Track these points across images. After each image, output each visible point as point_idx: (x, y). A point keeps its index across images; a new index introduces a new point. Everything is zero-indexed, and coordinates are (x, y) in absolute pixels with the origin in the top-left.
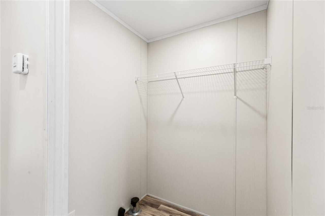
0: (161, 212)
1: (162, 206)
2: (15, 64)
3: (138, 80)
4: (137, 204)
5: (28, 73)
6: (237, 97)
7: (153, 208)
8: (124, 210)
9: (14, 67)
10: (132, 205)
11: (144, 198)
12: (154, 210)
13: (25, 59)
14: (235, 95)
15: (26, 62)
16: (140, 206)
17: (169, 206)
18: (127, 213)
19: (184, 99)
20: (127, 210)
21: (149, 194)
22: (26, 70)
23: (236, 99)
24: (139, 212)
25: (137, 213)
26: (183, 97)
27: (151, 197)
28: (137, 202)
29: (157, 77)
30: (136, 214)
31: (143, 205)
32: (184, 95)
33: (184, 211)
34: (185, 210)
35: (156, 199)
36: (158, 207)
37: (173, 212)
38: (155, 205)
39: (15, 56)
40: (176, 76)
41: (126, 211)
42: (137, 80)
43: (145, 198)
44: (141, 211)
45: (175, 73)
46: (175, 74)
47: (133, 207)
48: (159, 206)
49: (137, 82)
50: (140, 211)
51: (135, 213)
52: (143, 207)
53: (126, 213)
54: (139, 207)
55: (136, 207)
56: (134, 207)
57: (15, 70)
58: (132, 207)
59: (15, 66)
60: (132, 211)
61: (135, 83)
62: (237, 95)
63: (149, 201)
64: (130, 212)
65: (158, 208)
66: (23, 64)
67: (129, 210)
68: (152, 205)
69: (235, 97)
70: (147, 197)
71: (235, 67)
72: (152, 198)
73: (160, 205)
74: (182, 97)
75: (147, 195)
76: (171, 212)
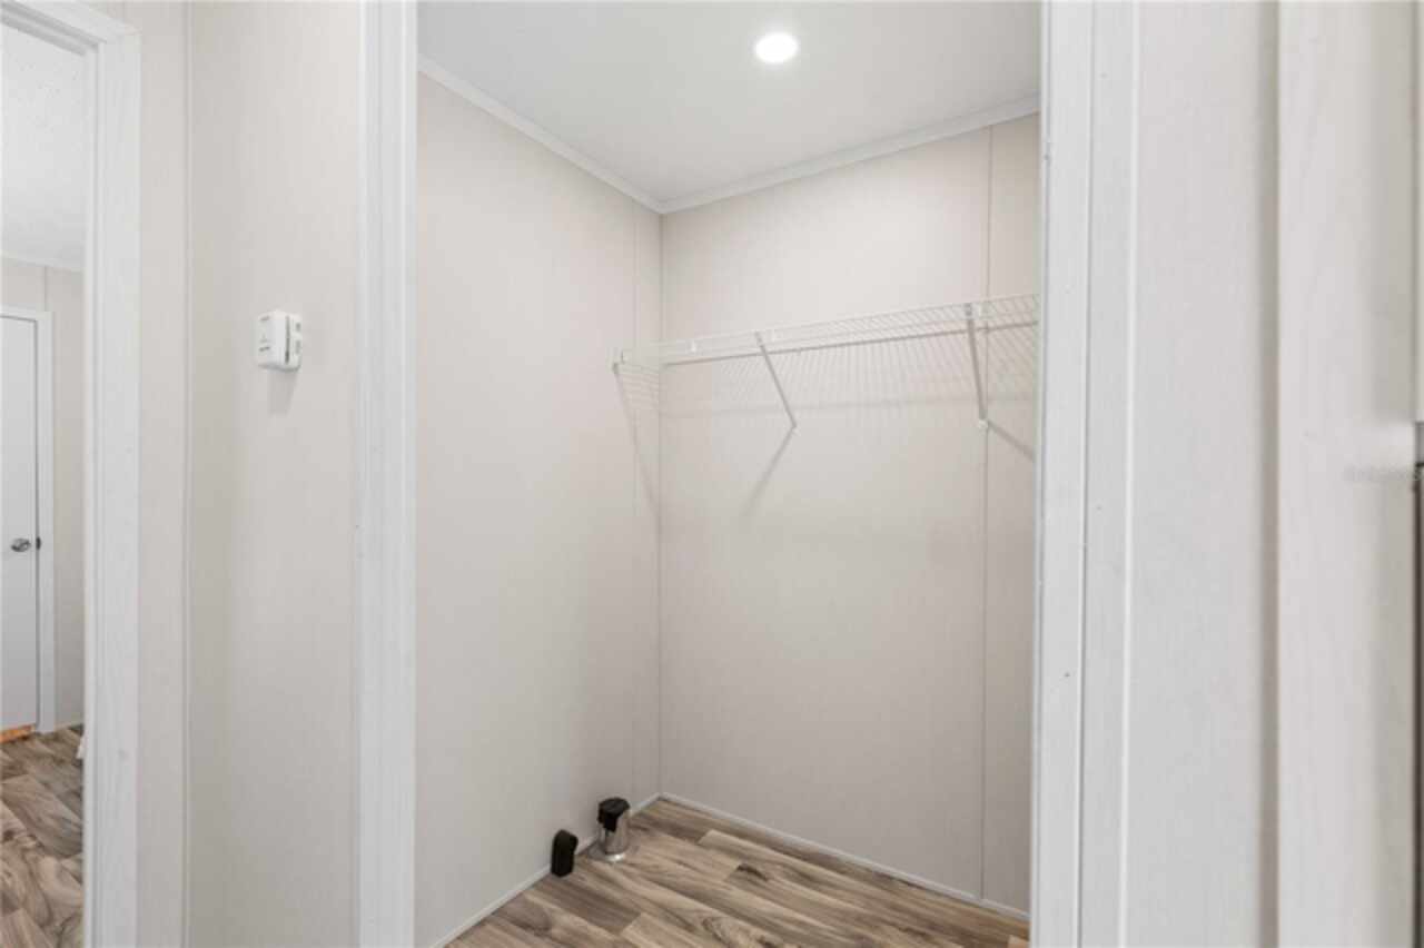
0: (711, 853)
1: (713, 833)
2: (264, 341)
3: (623, 362)
4: (621, 822)
5: (299, 366)
6: (989, 423)
7: (678, 840)
8: (574, 841)
9: (262, 350)
10: (601, 825)
11: (648, 807)
12: (685, 845)
13: (293, 327)
14: (983, 415)
15: (296, 336)
16: (631, 831)
17: (742, 834)
18: (586, 852)
19: (796, 431)
20: (583, 843)
21: (667, 795)
22: (294, 359)
23: (987, 431)
24: (628, 851)
25: (619, 852)
26: (794, 425)
27: (677, 804)
28: (619, 814)
29: (694, 349)
30: (618, 857)
31: (645, 829)
32: (797, 415)
33: (797, 851)
34: (800, 849)
35: (693, 810)
36: (699, 838)
37: (755, 854)
38: (689, 830)
39: (265, 319)
40: (762, 347)
41: (580, 847)
42: (618, 360)
43: (651, 806)
44: (636, 849)
45: (757, 334)
46: (760, 340)
47: (607, 834)
48: (703, 834)
49: (620, 366)
50: (631, 848)
51: (613, 853)
52: (644, 836)
53: (581, 854)
54: (628, 834)
55: (618, 829)
56: (611, 834)
57: (263, 358)
58: (603, 832)
59: (268, 348)
60: (603, 849)
61: (611, 373)
62: (991, 416)
63: (664, 818)
64: (596, 852)
65: (700, 842)
66: (288, 341)
67: (592, 846)
68: (677, 831)
69: (982, 423)
70: (660, 803)
71: (969, 318)
72: (677, 809)
73: (707, 831)
74: (788, 424)
75: (660, 799)
76: (747, 853)
